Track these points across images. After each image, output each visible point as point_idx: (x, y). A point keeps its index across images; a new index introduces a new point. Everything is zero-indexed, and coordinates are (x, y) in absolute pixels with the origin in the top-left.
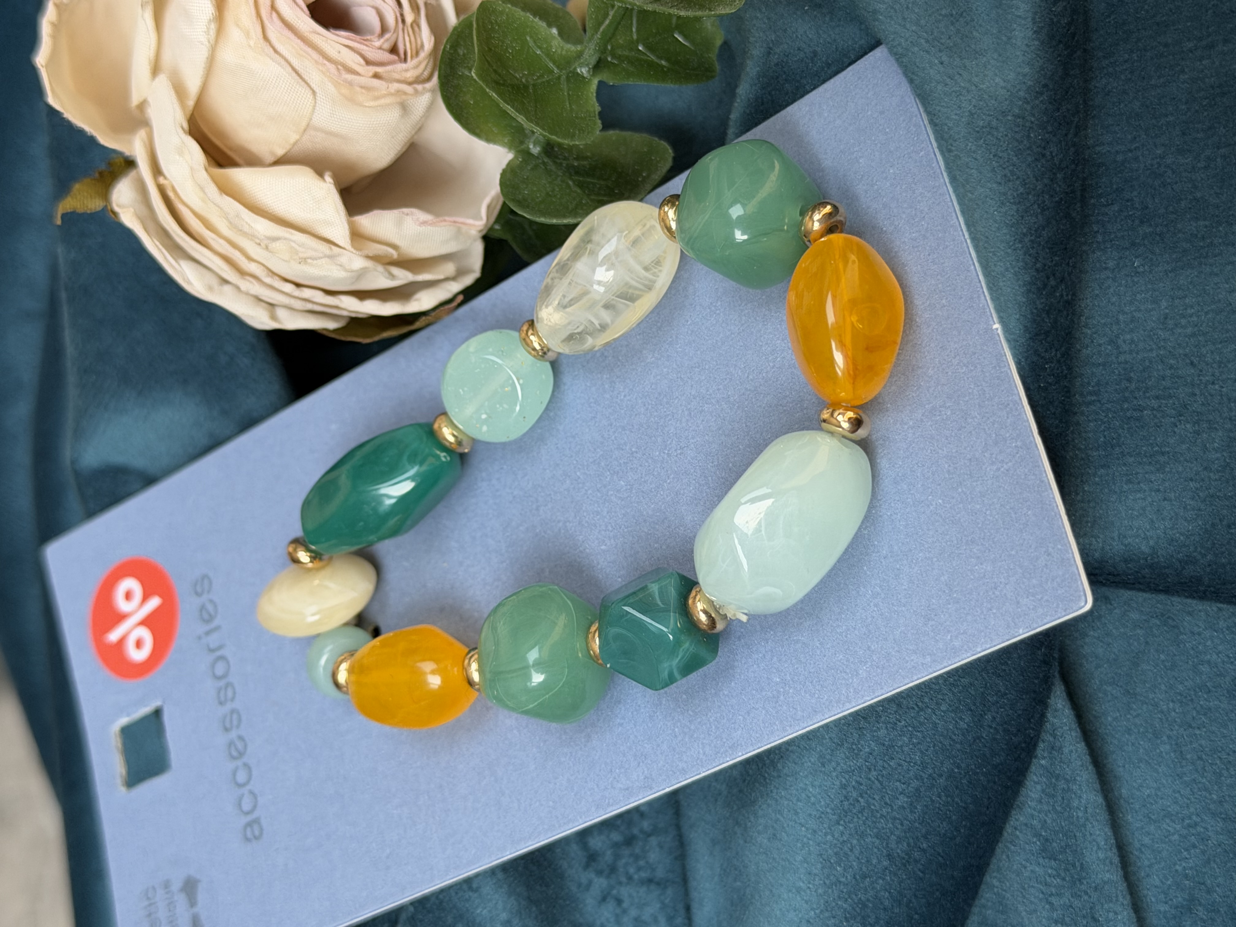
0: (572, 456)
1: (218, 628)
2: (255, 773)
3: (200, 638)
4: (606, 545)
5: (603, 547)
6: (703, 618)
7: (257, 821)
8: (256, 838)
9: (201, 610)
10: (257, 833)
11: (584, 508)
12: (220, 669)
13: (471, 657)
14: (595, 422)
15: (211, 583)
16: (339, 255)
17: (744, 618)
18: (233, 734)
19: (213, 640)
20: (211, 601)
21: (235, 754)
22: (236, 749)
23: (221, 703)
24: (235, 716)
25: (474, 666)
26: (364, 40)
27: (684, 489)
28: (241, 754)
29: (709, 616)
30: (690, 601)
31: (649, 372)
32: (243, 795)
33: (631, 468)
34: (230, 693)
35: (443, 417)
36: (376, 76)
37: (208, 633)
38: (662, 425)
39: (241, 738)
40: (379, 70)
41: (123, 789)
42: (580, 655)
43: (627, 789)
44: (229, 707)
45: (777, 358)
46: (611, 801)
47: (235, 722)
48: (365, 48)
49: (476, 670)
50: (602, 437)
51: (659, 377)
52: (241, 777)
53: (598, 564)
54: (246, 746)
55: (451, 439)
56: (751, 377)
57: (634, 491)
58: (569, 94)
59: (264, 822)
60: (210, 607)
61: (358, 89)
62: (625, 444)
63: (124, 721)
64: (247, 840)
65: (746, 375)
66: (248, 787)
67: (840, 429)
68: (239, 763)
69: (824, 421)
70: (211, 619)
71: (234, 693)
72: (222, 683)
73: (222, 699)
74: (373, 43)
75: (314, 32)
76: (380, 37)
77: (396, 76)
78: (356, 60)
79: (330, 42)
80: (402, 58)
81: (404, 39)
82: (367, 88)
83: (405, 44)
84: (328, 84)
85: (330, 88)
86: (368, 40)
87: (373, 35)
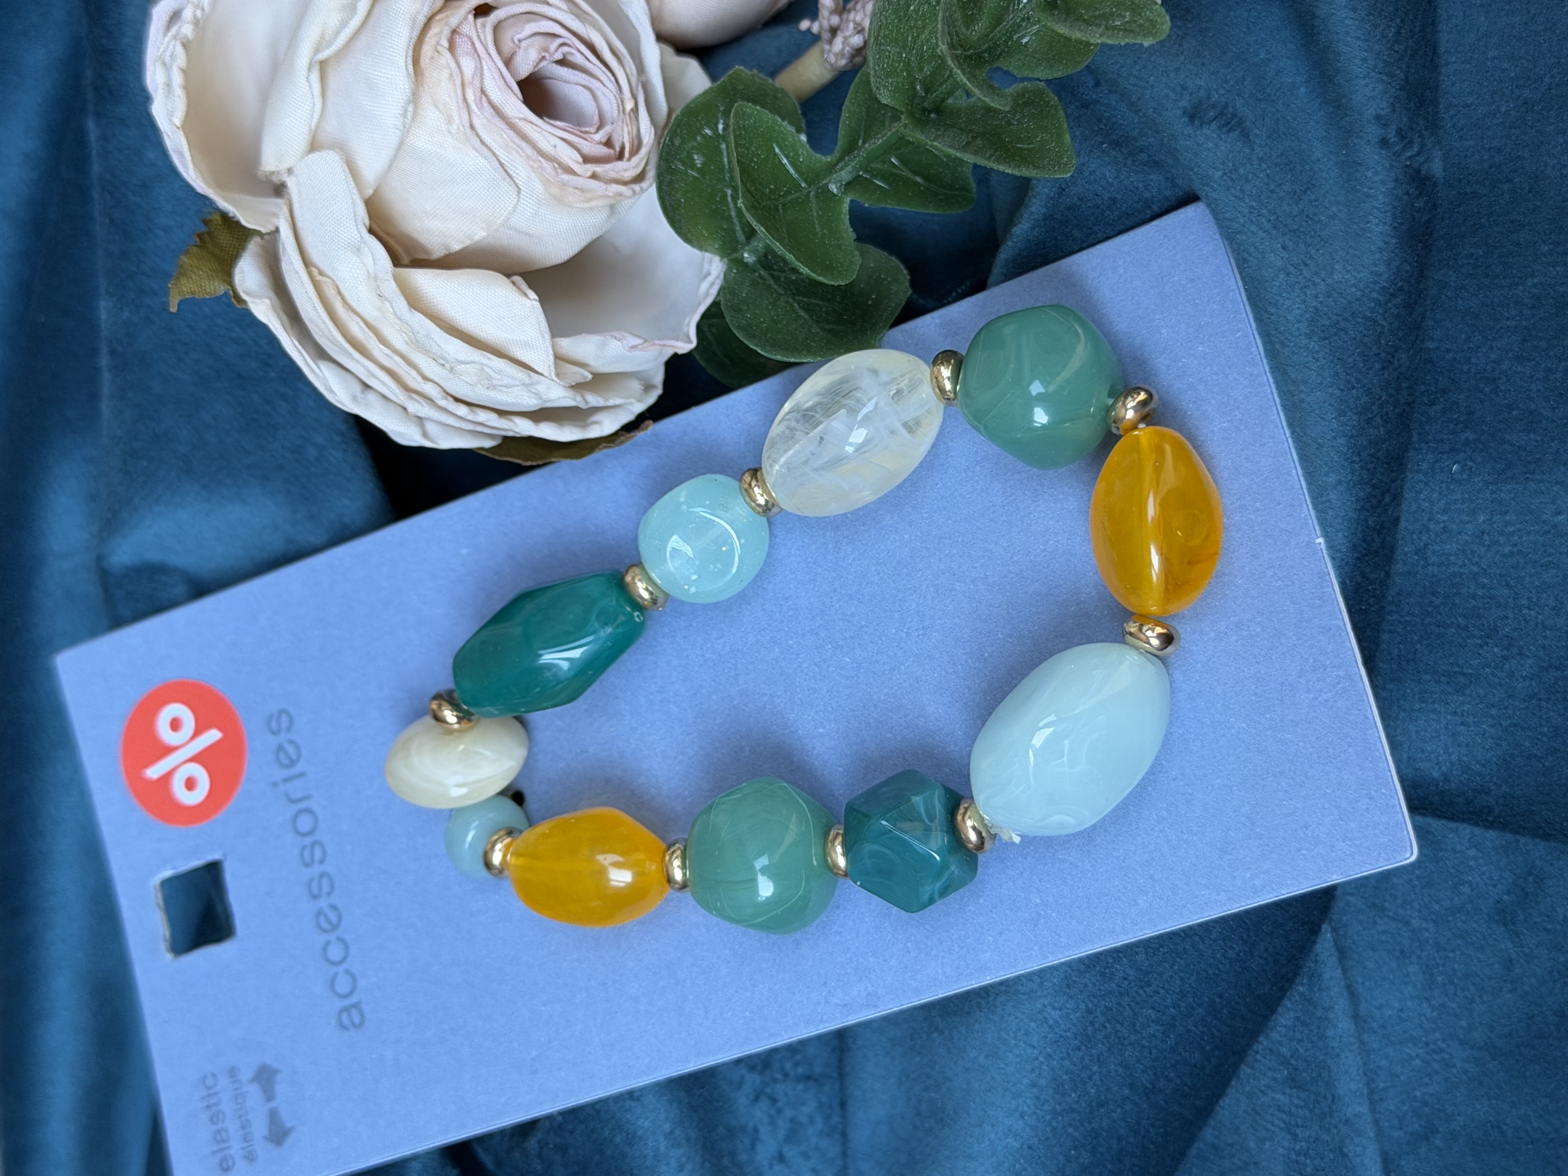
0: (782, 622)
1: (301, 775)
2: (353, 950)
3: (275, 784)
4: (824, 728)
5: (821, 730)
6: (973, 836)
7: (357, 1006)
8: (358, 1027)
9: (278, 753)
10: (357, 1020)
11: (797, 684)
12: (305, 823)
13: (673, 852)
14: (815, 586)
15: (291, 721)
16: (538, 383)
17: (1017, 839)
18: (323, 903)
19: (295, 789)
20: (291, 742)
21: (326, 926)
22: (328, 920)
23: (307, 865)
24: (325, 882)
25: (677, 863)
26: (581, 132)
27: (927, 675)
28: (335, 927)
29: (979, 834)
30: (959, 818)
31: (887, 536)
32: (336, 975)
33: (859, 644)
34: (318, 854)
35: (637, 570)
36: (594, 176)
37: (286, 780)
38: (900, 600)
39: (334, 907)
40: (599, 169)
41: (169, 956)
42: (815, 863)
43: (845, 1005)
44: (316, 869)
45: (1049, 540)
46: (825, 1017)
47: (326, 888)
48: (584, 142)
49: (678, 867)
50: (823, 604)
51: (898, 544)
52: (335, 953)
53: (814, 748)
54: (340, 917)
55: (646, 595)
56: (1015, 558)
57: (862, 670)
58: (818, 215)
59: (365, 1008)
60: (290, 749)
61: (570, 190)
62: (853, 615)
63: (168, 873)
64: (344, 1028)
65: (1010, 555)
66: (345, 966)
67: (1147, 646)
68: (332, 937)
69: (1131, 634)
70: (292, 763)
71: (324, 853)
72: (308, 841)
73: (307, 859)
74: (592, 136)
75: (525, 120)
76: (599, 128)
77: (613, 175)
78: (574, 157)
79: (544, 133)
80: (617, 153)
81: (623, 130)
82: (582, 190)
83: (623, 136)
84: (536, 180)
85: (538, 186)
86: (586, 132)
87: (591, 125)
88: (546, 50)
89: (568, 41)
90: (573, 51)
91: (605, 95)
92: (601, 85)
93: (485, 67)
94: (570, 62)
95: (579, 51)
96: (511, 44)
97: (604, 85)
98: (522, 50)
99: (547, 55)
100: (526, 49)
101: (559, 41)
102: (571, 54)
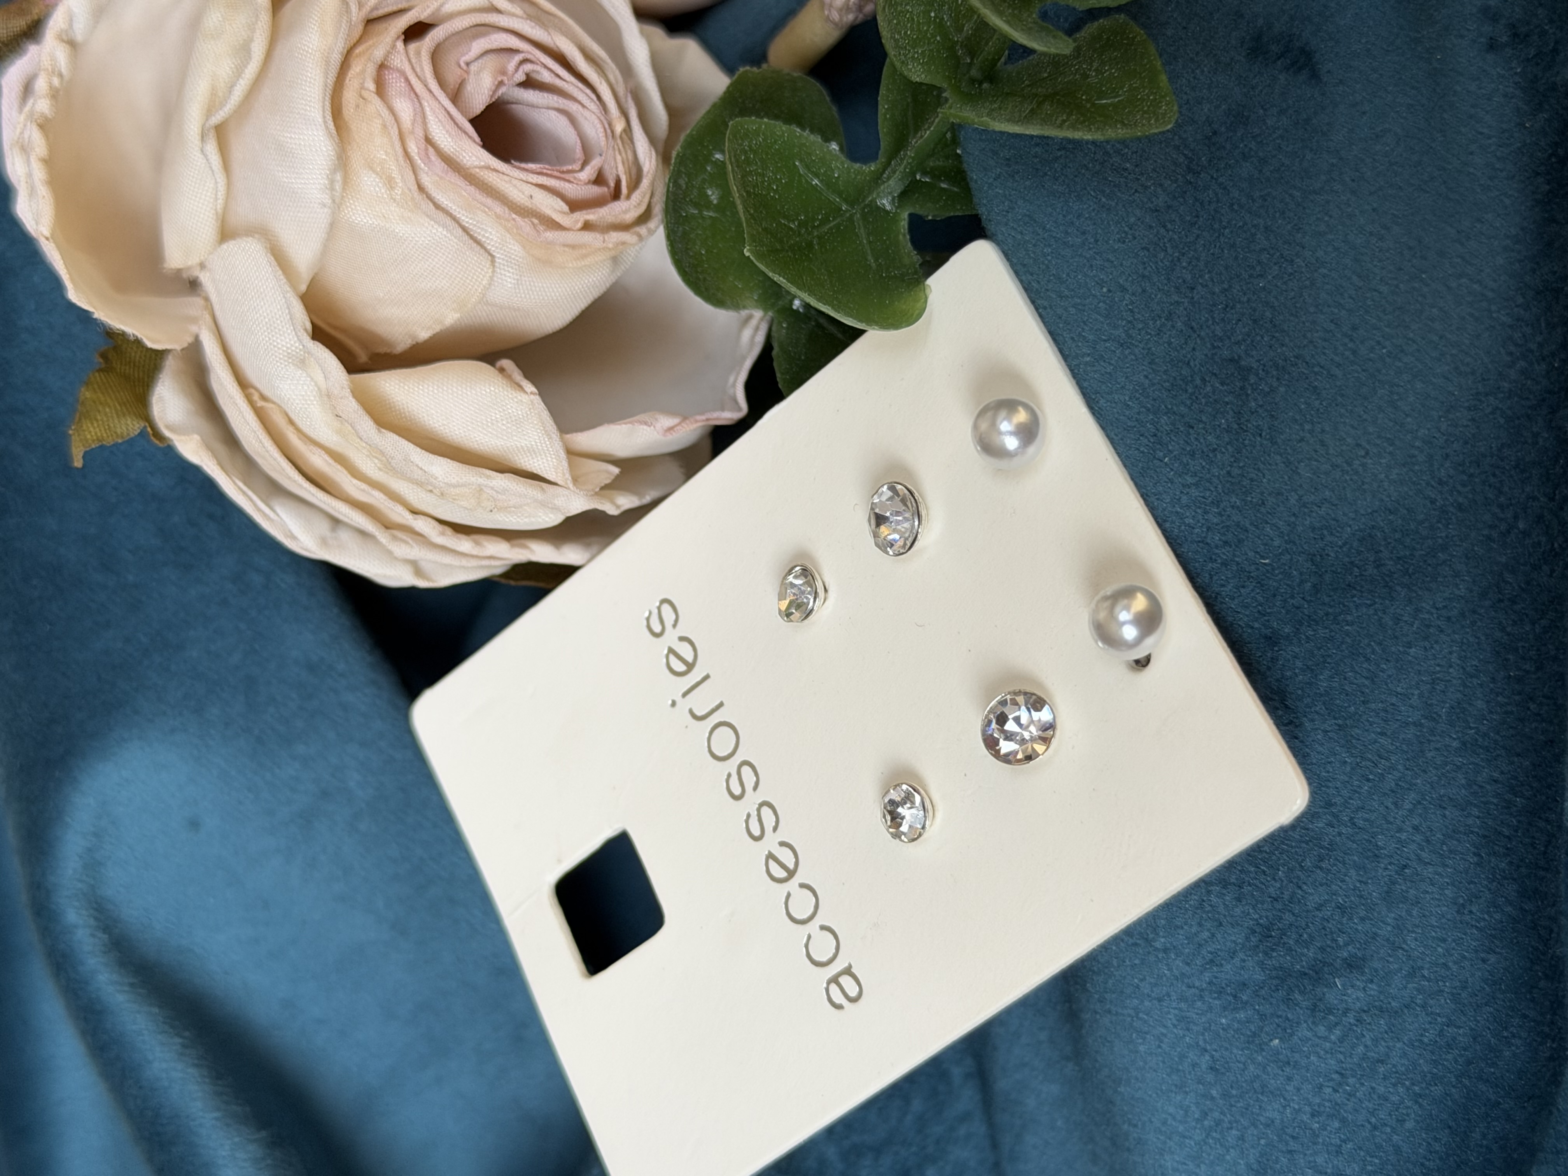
16: (554, 494)
26: (563, 172)
36: (587, 226)
40: (591, 216)
48: (567, 185)
61: (557, 249)
74: (576, 175)
75: (488, 168)
76: (585, 164)
77: (610, 219)
78: (556, 207)
79: (515, 182)
80: (612, 189)
81: (615, 159)
82: (573, 247)
83: (617, 168)
84: (512, 242)
85: (515, 248)
86: (569, 172)
87: (574, 161)
88: (503, 72)
89: (529, 57)
90: (538, 68)
91: (586, 118)
92: (580, 107)
93: (427, 109)
94: (537, 81)
95: (546, 67)
96: (459, 71)
97: (583, 106)
98: (472, 76)
99: (505, 79)
100: (478, 73)
101: (518, 58)
102: (538, 72)
